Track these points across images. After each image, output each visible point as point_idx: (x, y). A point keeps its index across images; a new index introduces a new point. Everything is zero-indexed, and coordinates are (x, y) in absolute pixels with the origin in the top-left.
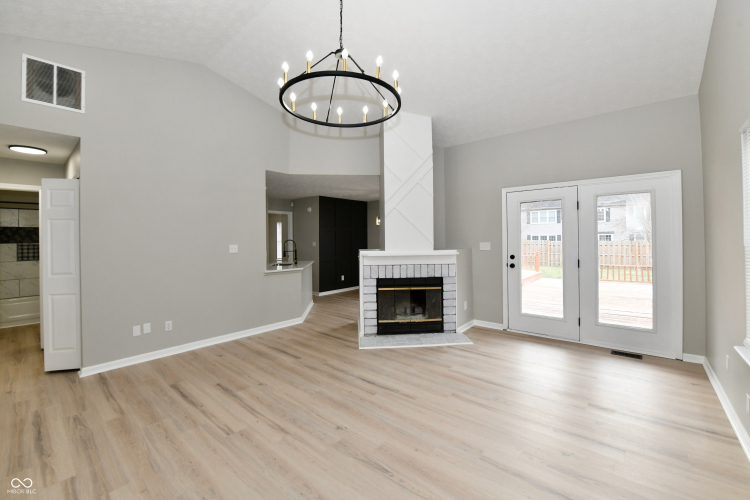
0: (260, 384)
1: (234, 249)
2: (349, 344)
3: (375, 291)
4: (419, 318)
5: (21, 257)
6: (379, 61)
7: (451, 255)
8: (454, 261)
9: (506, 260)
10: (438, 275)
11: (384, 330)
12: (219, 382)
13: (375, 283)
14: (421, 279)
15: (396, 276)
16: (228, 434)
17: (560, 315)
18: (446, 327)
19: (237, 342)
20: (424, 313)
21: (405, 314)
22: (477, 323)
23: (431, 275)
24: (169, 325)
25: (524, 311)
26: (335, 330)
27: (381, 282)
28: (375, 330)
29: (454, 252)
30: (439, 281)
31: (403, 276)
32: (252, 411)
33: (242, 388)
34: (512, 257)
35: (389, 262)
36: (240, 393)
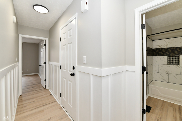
5: (170, 63)
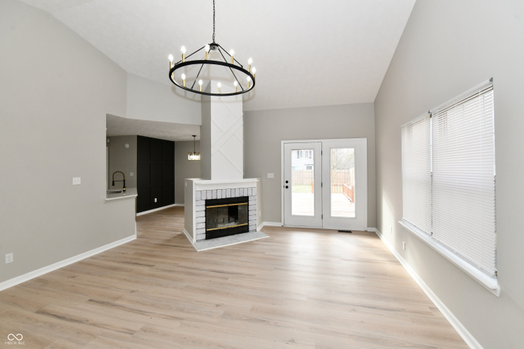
0: (132, 292)
1: (77, 181)
2: (187, 249)
3: (204, 209)
4: (233, 225)
6: (250, 61)
7: (253, 182)
8: (255, 185)
9: (284, 184)
10: (245, 195)
11: (210, 235)
12: (89, 298)
13: (204, 203)
14: (235, 198)
15: (219, 197)
16: (131, 334)
17: (313, 215)
18: (250, 228)
19: (80, 263)
20: (235, 221)
21: (224, 222)
22: (266, 224)
23: (241, 195)
24: (9, 258)
25: (293, 213)
26: (169, 241)
27: (208, 202)
28: (204, 236)
29: (255, 180)
30: (246, 199)
31: (224, 197)
32: (141, 312)
33: (118, 298)
34: (287, 182)
35: (214, 188)
36: (118, 302)
